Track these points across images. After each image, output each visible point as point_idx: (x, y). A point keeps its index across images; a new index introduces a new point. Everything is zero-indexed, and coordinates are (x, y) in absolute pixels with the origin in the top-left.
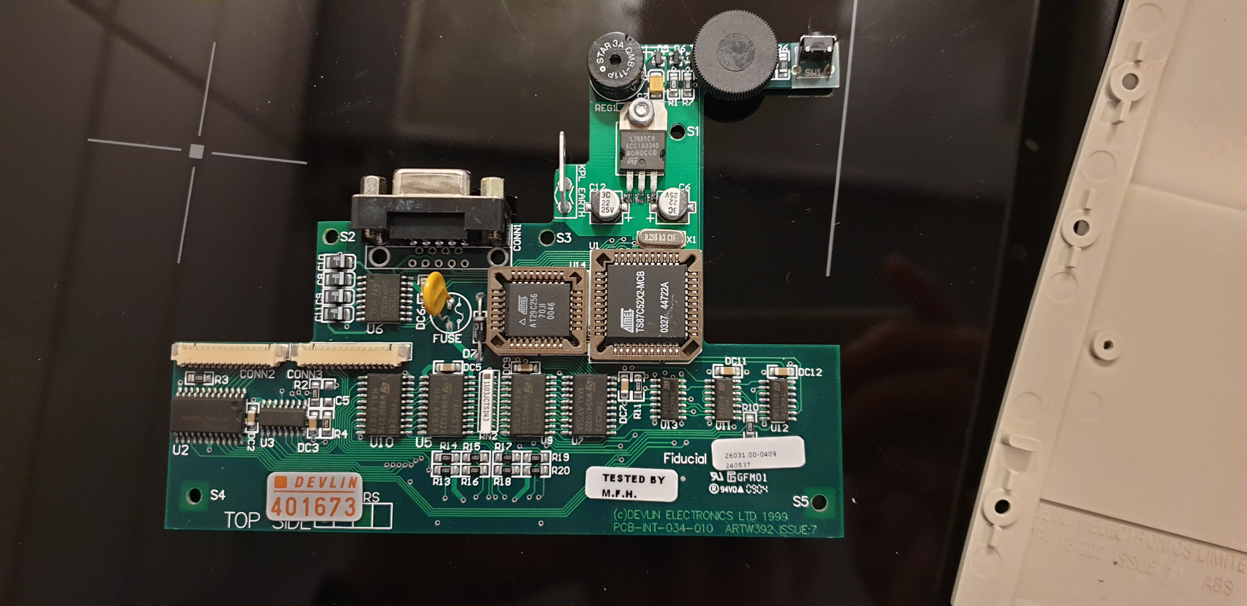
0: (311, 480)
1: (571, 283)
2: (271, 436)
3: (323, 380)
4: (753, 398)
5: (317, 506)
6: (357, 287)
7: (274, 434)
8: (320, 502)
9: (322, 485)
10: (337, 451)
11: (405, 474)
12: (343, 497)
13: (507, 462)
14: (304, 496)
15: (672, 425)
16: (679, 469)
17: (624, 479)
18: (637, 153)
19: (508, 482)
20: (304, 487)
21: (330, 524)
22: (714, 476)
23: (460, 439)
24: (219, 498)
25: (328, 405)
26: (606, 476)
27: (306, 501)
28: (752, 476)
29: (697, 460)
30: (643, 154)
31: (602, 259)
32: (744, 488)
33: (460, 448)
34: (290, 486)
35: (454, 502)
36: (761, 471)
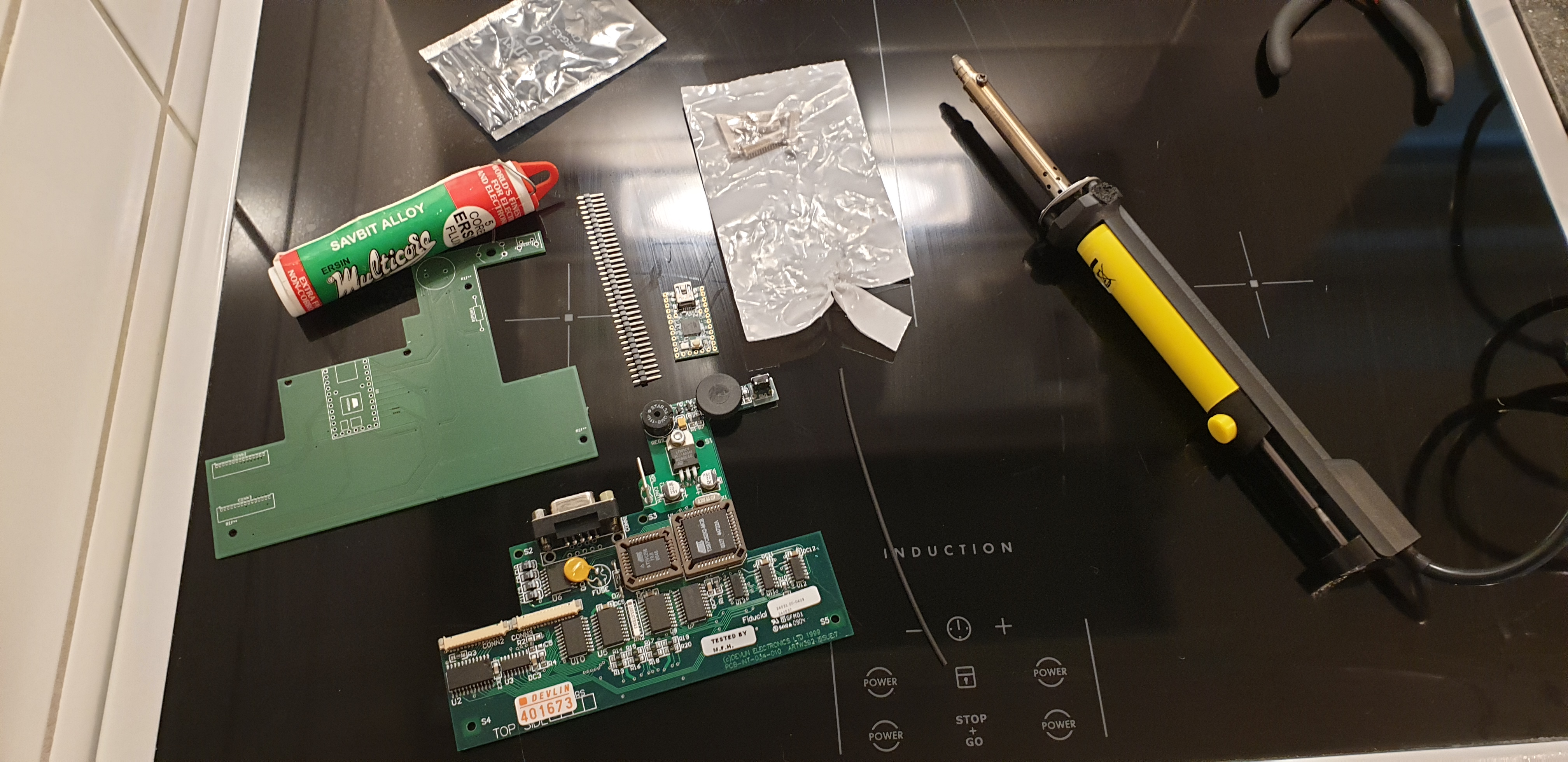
0: (541, 695)
1: (664, 537)
2: (511, 677)
3: (534, 636)
4: (783, 573)
5: (549, 708)
6: (541, 577)
7: (512, 675)
8: (550, 706)
9: (548, 695)
10: (553, 673)
11: (596, 674)
12: (563, 698)
13: (654, 649)
14: (539, 705)
15: (742, 601)
16: (753, 624)
17: (724, 639)
18: (682, 459)
19: (658, 661)
20: (538, 700)
21: (559, 716)
22: (773, 622)
23: (623, 645)
24: (488, 723)
25: (540, 649)
26: (713, 640)
27: (541, 707)
28: (795, 616)
29: (762, 616)
30: (685, 458)
31: (678, 519)
32: (792, 623)
33: (624, 650)
34: (530, 701)
35: (629, 682)
36: (799, 611)
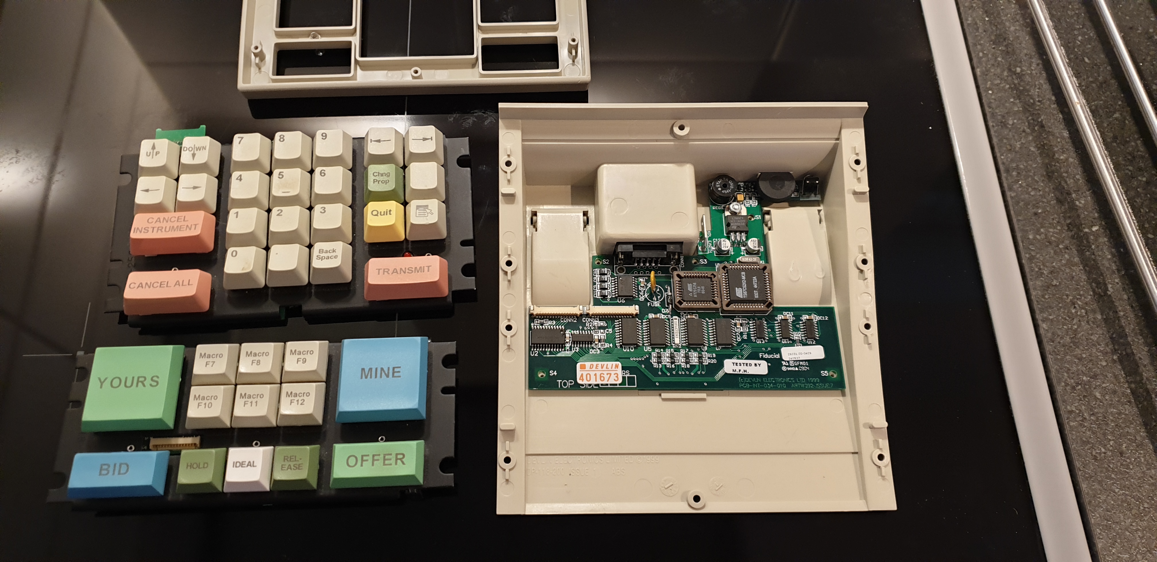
0: (597, 366)
1: (711, 278)
2: (577, 347)
3: (599, 322)
4: (798, 329)
6: (612, 282)
8: (602, 375)
9: (602, 368)
10: (608, 353)
11: (640, 362)
12: (613, 373)
13: (687, 357)
14: (595, 372)
15: (762, 341)
16: (766, 360)
17: (742, 364)
18: (736, 224)
19: (688, 366)
20: (594, 369)
21: (607, 385)
22: (784, 363)
23: (665, 347)
24: (554, 375)
25: (602, 333)
26: (734, 363)
27: (595, 375)
28: (801, 363)
29: (775, 356)
30: (739, 224)
31: (724, 268)
32: (798, 368)
33: (664, 351)
34: (588, 368)
35: (664, 374)
36: (805, 361)
